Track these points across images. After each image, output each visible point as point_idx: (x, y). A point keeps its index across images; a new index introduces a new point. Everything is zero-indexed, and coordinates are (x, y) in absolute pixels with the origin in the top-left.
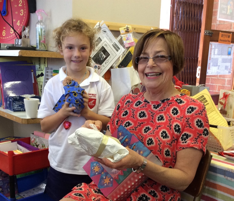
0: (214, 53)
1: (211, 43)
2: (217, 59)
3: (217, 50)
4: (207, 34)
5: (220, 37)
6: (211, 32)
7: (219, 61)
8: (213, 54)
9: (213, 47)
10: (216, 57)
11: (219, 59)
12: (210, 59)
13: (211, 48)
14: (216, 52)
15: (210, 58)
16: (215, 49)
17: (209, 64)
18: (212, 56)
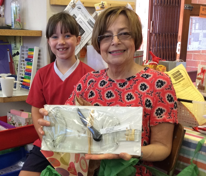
0: (195, 28)
1: (191, 17)
2: (198, 34)
3: (197, 24)
4: (188, 9)
5: (201, 11)
6: (191, 6)
7: (200, 36)
8: (193, 28)
9: (194, 21)
10: (197, 31)
11: (200, 34)
12: (190, 35)
13: (192, 23)
14: (197, 27)
15: (191, 33)
16: (195, 23)
17: (190, 39)
18: (193, 31)
